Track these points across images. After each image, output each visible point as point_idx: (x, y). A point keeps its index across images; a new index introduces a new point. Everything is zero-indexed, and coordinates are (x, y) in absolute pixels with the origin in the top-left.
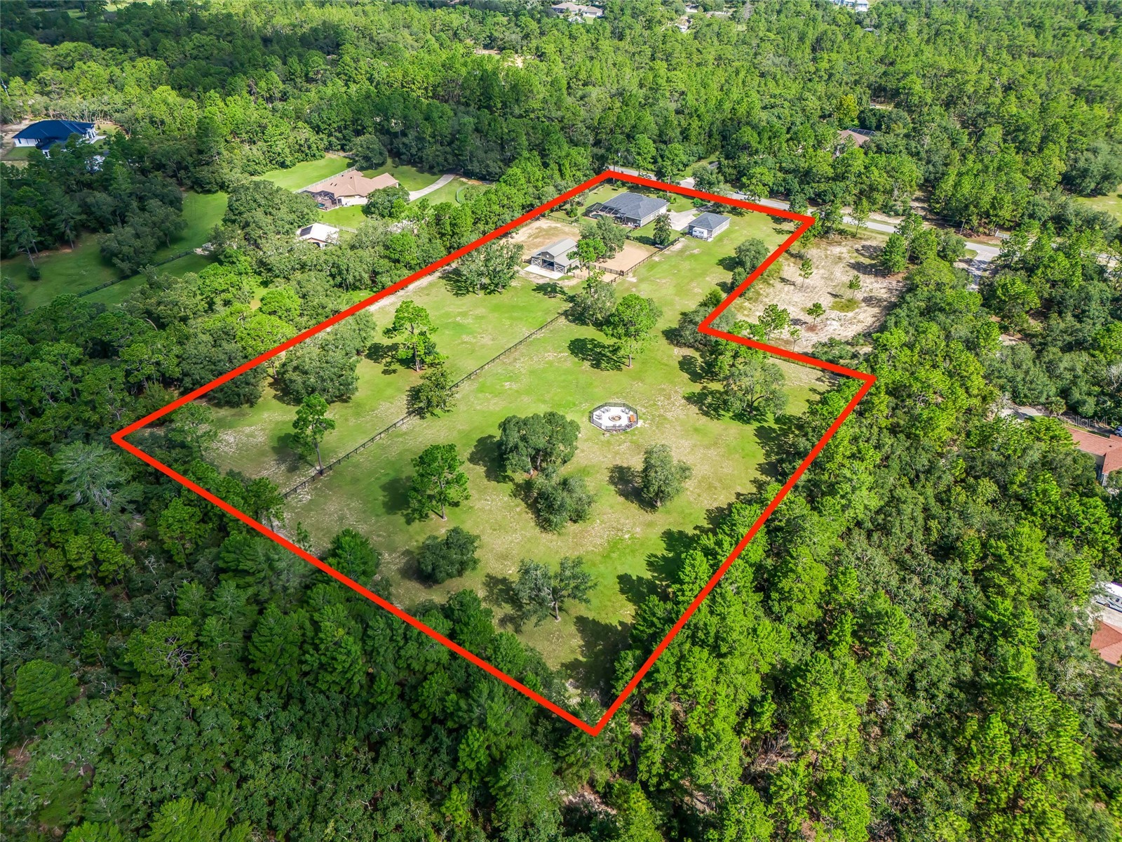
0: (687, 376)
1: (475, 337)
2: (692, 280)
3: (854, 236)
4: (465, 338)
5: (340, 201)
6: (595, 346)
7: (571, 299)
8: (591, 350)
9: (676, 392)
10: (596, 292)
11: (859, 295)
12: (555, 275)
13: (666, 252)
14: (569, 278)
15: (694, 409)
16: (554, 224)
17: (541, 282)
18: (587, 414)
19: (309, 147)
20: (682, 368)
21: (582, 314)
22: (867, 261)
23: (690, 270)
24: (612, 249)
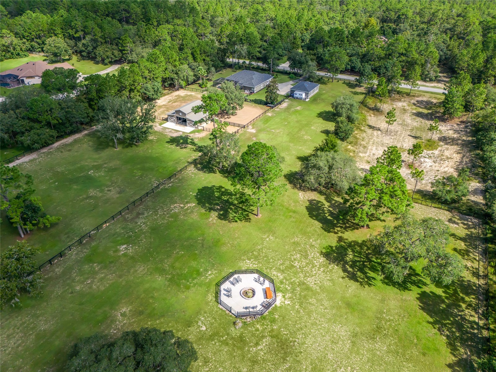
0: (317, 225)
1: (102, 191)
2: (300, 130)
3: (408, 94)
4: (92, 192)
5: (23, 81)
6: (223, 194)
7: (200, 149)
8: (219, 198)
9: (312, 246)
10: (221, 142)
11: (436, 136)
12: (187, 129)
13: (276, 109)
14: (199, 131)
15: (336, 270)
16: (189, 93)
17: (175, 135)
18: (213, 289)
19: (14, 49)
20: (311, 215)
21: (209, 162)
22: (425, 111)
23: (297, 122)
24: (234, 108)
